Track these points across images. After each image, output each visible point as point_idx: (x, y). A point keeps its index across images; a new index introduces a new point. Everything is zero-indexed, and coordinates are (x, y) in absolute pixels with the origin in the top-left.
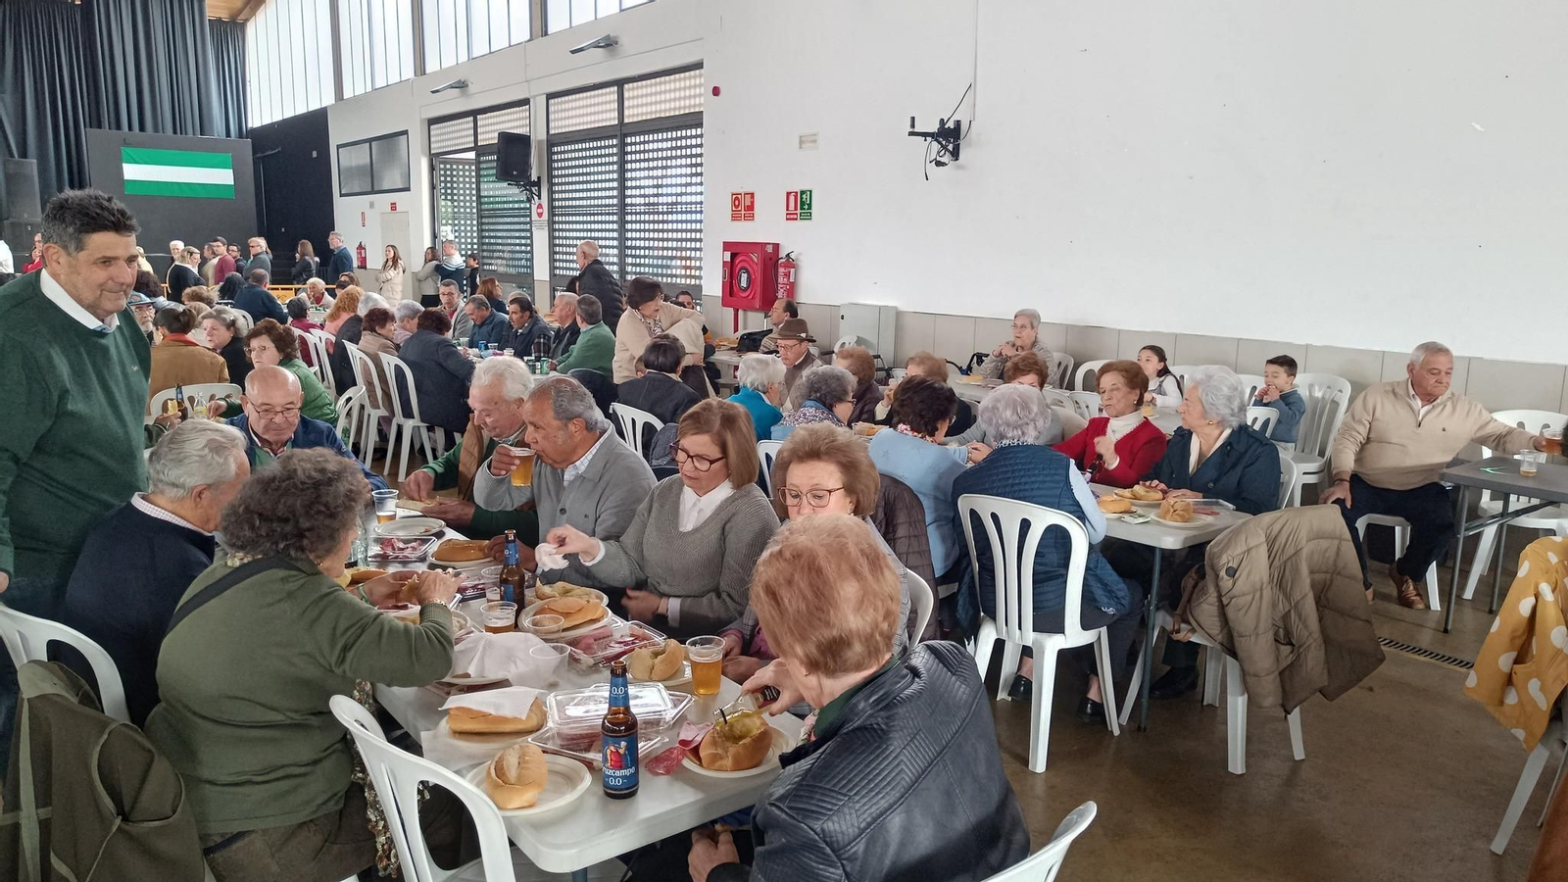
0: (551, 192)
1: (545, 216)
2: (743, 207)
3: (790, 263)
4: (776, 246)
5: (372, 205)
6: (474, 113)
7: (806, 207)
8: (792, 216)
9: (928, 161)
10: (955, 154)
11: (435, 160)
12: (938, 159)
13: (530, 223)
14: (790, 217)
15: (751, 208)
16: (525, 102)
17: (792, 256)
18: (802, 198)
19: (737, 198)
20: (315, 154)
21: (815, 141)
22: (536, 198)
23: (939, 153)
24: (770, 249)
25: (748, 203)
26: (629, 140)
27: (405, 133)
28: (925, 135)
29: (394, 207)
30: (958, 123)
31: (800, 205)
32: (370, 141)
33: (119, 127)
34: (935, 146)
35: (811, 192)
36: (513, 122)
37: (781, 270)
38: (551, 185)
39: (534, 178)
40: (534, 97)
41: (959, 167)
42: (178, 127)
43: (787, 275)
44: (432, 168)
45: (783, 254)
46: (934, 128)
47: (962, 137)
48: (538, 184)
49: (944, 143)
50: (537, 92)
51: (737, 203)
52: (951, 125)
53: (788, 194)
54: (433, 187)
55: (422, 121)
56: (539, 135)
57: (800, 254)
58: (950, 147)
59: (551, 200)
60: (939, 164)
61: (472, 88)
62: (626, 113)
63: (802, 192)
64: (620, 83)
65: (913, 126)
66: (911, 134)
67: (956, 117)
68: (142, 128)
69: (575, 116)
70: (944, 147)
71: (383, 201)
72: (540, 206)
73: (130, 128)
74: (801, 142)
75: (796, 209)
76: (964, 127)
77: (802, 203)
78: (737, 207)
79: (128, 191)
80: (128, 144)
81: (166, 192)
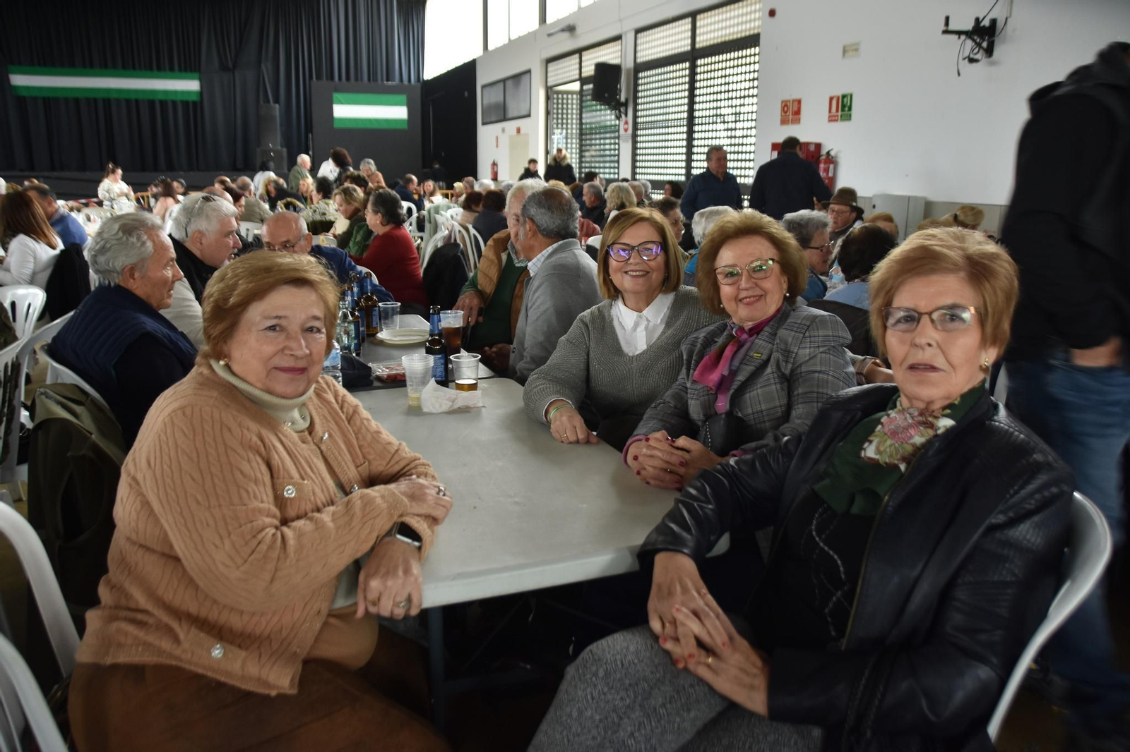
0: (635, 111)
1: (630, 131)
2: (792, 111)
3: (831, 160)
4: (818, 146)
5: (503, 130)
6: (580, 51)
7: (847, 109)
8: (833, 118)
9: (961, 58)
10: (989, 52)
11: (550, 92)
12: (972, 56)
13: (618, 138)
14: (832, 119)
15: (798, 112)
16: (618, 38)
17: (832, 153)
18: (843, 101)
19: (786, 105)
20: (466, 94)
21: (857, 50)
22: (623, 116)
23: (972, 50)
24: (812, 148)
25: (796, 108)
26: (699, 62)
27: (529, 72)
28: (959, 33)
29: (518, 131)
30: (994, 22)
31: (842, 107)
32: (504, 81)
33: (332, 78)
34: (969, 44)
35: (851, 96)
36: (609, 55)
37: (822, 166)
38: (636, 104)
39: (623, 99)
40: (626, 33)
41: (993, 64)
42: (372, 77)
43: (827, 170)
44: (548, 98)
45: (824, 152)
46: (969, 26)
47: (997, 33)
48: (626, 105)
49: (978, 40)
50: (627, 28)
51: (786, 109)
52: (986, 23)
53: (831, 99)
54: (548, 113)
55: (541, 61)
56: (629, 64)
57: (839, 152)
58: (985, 44)
59: (635, 117)
60: (972, 60)
61: (579, 31)
62: (698, 39)
63: (844, 96)
64: (693, 15)
65: (947, 23)
66: (946, 32)
67: (991, 16)
68: (348, 78)
69: (657, 45)
70: (979, 45)
71: (511, 126)
72: (626, 123)
73: (340, 78)
74: (845, 51)
75: (837, 111)
76: (1000, 24)
77: (843, 106)
78: (786, 112)
79: (336, 125)
80: (337, 90)
81: (361, 126)
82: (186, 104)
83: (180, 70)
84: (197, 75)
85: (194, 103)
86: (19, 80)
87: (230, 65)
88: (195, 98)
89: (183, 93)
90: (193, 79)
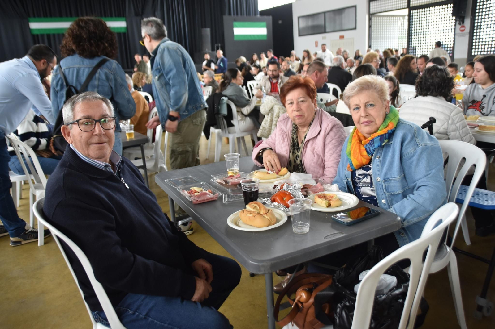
0: (474, 20)
1: (467, 31)
5: (324, 38)
11: (371, 16)
20: (280, 22)
22: (461, 23)
29: (342, 37)
32: (324, 13)
33: (231, 13)
38: (474, 16)
44: (370, 19)
48: (463, 17)
54: (369, 27)
59: (473, 23)
71: (332, 35)
72: (463, 27)
79: (235, 39)
80: (235, 20)
81: (246, 39)
82: (119, 34)
83: (116, 16)
84: (124, 19)
85: (124, 34)
86: (35, 26)
87: (140, 13)
88: (123, 31)
89: (118, 28)
90: (122, 20)
